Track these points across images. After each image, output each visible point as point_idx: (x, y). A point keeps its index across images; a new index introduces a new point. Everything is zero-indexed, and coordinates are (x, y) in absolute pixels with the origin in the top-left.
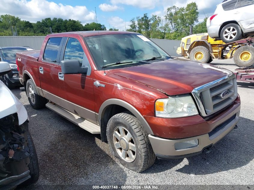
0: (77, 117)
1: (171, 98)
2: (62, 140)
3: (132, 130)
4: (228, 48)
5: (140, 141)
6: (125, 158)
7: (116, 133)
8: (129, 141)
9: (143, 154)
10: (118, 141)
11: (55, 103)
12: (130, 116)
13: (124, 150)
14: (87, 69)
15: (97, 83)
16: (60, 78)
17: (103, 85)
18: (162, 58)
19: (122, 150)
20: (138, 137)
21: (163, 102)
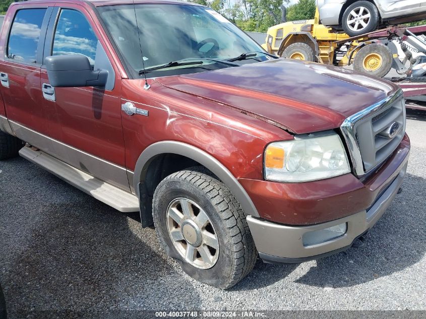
0: (87, 177)
1: (300, 139)
2: (58, 225)
3: (212, 206)
4: (343, 48)
5: (227, 231)
6: (194, 260)
7: (173, 212)
8: (203, 229)
9: (235, 256)
10: (176, 225)
11: (40, 148)
12: (204, 176)
13: (192, 245)
14: (105, 76)
15: (130, 106)
16: (46, 96)
17: (144, 112)
18: (256, 56)
19: (186, 244)
20: (224, 222)
21: (283, 148)
